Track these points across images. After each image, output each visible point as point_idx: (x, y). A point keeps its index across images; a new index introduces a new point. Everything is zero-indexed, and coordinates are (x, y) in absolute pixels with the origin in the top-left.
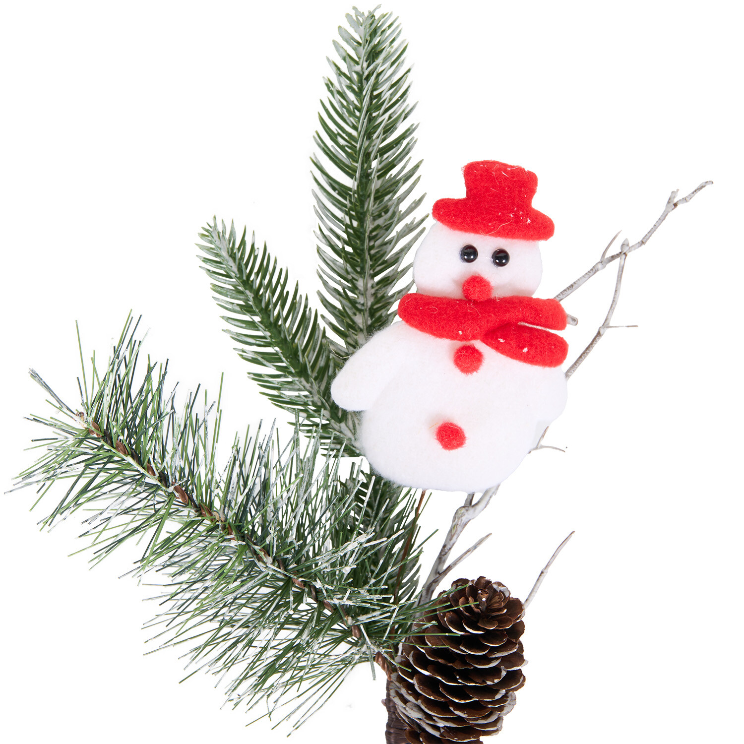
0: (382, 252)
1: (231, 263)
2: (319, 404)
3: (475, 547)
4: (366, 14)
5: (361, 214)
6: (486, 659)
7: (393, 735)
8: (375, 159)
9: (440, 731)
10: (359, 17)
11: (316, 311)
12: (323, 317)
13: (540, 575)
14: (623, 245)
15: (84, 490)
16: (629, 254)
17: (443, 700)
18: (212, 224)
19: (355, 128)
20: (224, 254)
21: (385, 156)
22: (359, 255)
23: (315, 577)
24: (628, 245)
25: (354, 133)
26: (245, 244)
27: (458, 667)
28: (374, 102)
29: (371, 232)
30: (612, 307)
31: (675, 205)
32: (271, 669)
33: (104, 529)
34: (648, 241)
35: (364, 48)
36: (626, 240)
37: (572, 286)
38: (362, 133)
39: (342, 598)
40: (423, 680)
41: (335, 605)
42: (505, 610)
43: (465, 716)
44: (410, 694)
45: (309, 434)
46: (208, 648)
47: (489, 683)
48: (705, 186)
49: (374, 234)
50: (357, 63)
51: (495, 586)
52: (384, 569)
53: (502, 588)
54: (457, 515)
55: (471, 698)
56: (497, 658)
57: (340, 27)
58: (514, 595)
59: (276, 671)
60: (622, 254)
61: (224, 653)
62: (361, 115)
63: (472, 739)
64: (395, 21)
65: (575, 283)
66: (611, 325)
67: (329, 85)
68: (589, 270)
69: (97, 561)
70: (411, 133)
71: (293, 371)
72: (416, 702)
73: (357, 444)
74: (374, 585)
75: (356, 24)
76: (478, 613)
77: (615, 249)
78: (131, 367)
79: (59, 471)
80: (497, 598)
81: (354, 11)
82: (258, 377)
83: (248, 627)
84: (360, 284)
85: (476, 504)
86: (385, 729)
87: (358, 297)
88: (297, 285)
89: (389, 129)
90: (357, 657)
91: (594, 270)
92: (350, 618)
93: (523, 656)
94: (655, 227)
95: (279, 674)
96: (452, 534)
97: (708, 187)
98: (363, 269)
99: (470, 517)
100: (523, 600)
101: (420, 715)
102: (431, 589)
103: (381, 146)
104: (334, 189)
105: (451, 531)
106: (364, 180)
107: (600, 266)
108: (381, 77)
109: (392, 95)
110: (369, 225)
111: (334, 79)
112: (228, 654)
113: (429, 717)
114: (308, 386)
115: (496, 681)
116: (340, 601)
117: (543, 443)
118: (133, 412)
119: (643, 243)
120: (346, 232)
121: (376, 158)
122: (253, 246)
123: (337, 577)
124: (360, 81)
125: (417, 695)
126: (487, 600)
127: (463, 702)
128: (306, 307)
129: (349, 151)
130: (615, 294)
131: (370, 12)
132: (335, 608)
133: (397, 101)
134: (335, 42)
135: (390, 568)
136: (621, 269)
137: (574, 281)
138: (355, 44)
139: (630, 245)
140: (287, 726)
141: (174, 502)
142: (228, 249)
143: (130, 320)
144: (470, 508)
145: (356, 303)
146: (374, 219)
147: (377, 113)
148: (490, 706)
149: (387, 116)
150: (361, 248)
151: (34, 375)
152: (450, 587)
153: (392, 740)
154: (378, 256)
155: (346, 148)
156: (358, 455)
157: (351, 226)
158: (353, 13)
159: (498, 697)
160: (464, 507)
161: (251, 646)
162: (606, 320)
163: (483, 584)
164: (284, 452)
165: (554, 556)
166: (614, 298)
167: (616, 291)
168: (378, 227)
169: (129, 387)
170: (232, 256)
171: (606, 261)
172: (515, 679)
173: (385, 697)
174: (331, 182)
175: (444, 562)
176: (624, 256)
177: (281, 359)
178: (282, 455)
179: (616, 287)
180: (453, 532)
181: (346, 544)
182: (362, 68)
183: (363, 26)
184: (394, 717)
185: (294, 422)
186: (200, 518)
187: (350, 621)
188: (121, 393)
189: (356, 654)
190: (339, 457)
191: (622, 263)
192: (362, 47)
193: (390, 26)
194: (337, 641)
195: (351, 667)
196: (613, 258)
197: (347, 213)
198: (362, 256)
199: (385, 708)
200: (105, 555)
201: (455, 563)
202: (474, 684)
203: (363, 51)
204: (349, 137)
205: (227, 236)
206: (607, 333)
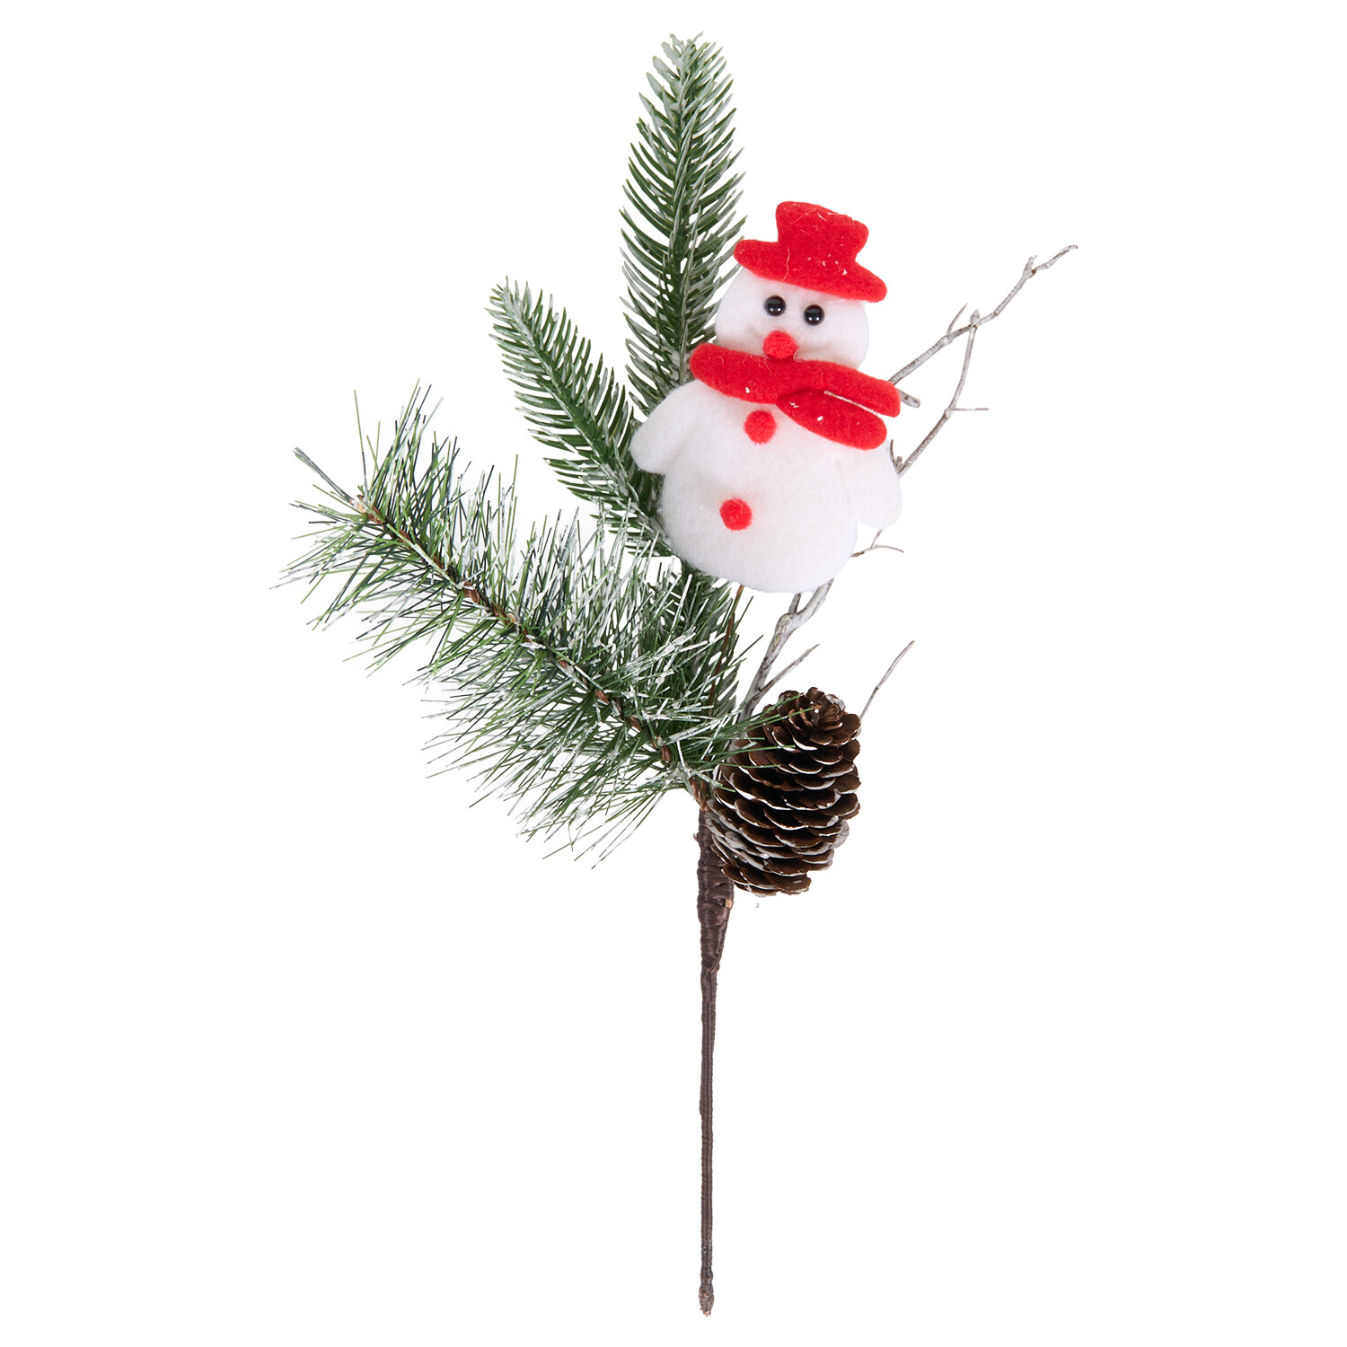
0: (699, 322)
1: (525, 330)
2: (626, 494)
3: (801, 660)
4: (686, 43)
5: (677, 276)
6: (817, 780)
7: (707, 873)
8: (694, 213)
9: (763, 864)
10: (677, 47)
11: (624, 387)
12: (631, 394)
13: (874, 692)
14: (973, 316)
15: (364, 584)
16: (979, 328)
17: (768, 827)
18: (503, 286)
19: (671, 177)
20: (518, 320)
21: (706, 210)
22: (674, 325)
23: (624, 687)
24: (978, 317)
25: (670, 183)
26: (541, 307)
27: (787, 789)
28: (693, 147)
29: (689, 297)
30: (960, 387)
31: (1034, 272)
32: (574, 793)
33: (383, 633)
34: (1002, 313)
35: (683, 83)
36: (977, 310)
37: (914, 362)
38: (681, 181)
39: (654, 712)
40: (746, 805)
41: (645, 721)
42: (841, 724)
43: (793, 845)
44: (730, 822)
45: (616, 529)
46: (500, 770)
47: (821, 807)
48: (1068, 251)
49: (691, 300)
50: (675, 101)
51: (829, 698)
52: (701, 679)
53: (836, 701)
54: (781, 623)
55: (800, 825)
56: (830, 779)
57: (655, 58)
58: (849, 711)
59: (580, 794)
60: (972, 327)
61: (520, 774)
62: (678, 162)
63: (800, 874)
64: (719, 52)
65: (917, 359)
66: (957, 407)
67: (642, 126)
68: (933, 345)
69: (376, 666)
70: (735, 184)
71: (598, 456)
72: (737, 830)
73: (668, 542)
74: (689, 697)
75: (674, 54)
76: (809, 727)
77: (964, 321)
78: (414, 445)
79: (330, 564)
80: (831, 711)
81: (671, 40)
82: (556, 463)
83: (542, 748)
84: (675, 357)
85: (802, 611)
86: (697, 867)
87: (671, 373)
88: (601, 357)
89: (713, 177)
90: (668, 782)
91: (939, 345)
92: (660, 738)
93: (858, 779)
94: (1010, 296)
95: (583, 798)
96: (774, 645)
97: (1071, 251)
98: (677, 340)
99: (795, 626)
100: (859, 715)
101: (740, 846)
102: (751, 708)
103: (701, 198)
104: (646, 248)
105: (773, 641)
106: (681, 237)
107: (946, 340)
108: (702, 116)
109: (716, 137)
110: (687, 289)
111: (648, 120)
112: (526, 773)
113: (751, 846)
114: (613, 474)
115: (829, 805)
116: (651, 716)
117: (878, 542)
118: (417, 499)
119: (995, 314)
120: (660, 298)
121: (695, 211)
122: (550, 311)
123: (649, 689)
124: (678, 122)
125: (738, 822)
126: (820, 712)
127: (791, 829)
128: (612, 382)
129: (664, 203)
130: (963, 372)
131: (689, 41)
132: (644, 726)
133: (720, 146)
134: (649, 75)
135: (709, 677)
136: (971, 344)
137: (917, 357)
138: (673, 78)
139: (981, 317)
140: (593, 856)
141: (463, 603)
142: (522, 314)
143: (417, 391)
144: (795, 615)
145: (670, 379)
146: (692, 283)
147: (698, 159)
148: (821, 835)
149: (709, 162)
150: (676, 316)
151: (300, 455)
152: (777, 700)
153: (706, 879)
154: (695, 325)
155: (660, 199)
156: (669, 554)
157: (666, 291)
158: (670, 41)
159: (830, 824)
160: (788, 614)
161: (548, 769)
162: (952, 402)
163: (815, 696)
164: (586, 547)
165: (890, 670)
166: (962, 376)
167: (964, 369)
168: (696, 291)
169: (413, 468)
170: (529, 323)
171: (952, 335)
172: (848, 804)
173: (696, 831)
174: (643, 239)
175: (766, 676)
176: (974, 329)
177: (586, 441)
178: (584, 550)
179: (965, 365)
180: (776, 642)
181: (661, 648)
182: (681, 106)
183: (682, 57)
184: (707, 852)
185: (598, 515)
186: (494, 618)
187: (660, 741)
188: (404, 475)
189: (667, 778)
190: (650, 556)
191: (972, 337)
192: (680, 82)
193: (714, 57)
194: (643, 765)
195: (661, 793)
196: (961, 331)
197: (663, 277)
198: (678, 326)
199: (697, 844)
200: (386, 659)
201: (778, 678)
202: (804, 809)
203: (682, 88)
204: (663, 187)
205: (521, 297)
206: (954, 416)
